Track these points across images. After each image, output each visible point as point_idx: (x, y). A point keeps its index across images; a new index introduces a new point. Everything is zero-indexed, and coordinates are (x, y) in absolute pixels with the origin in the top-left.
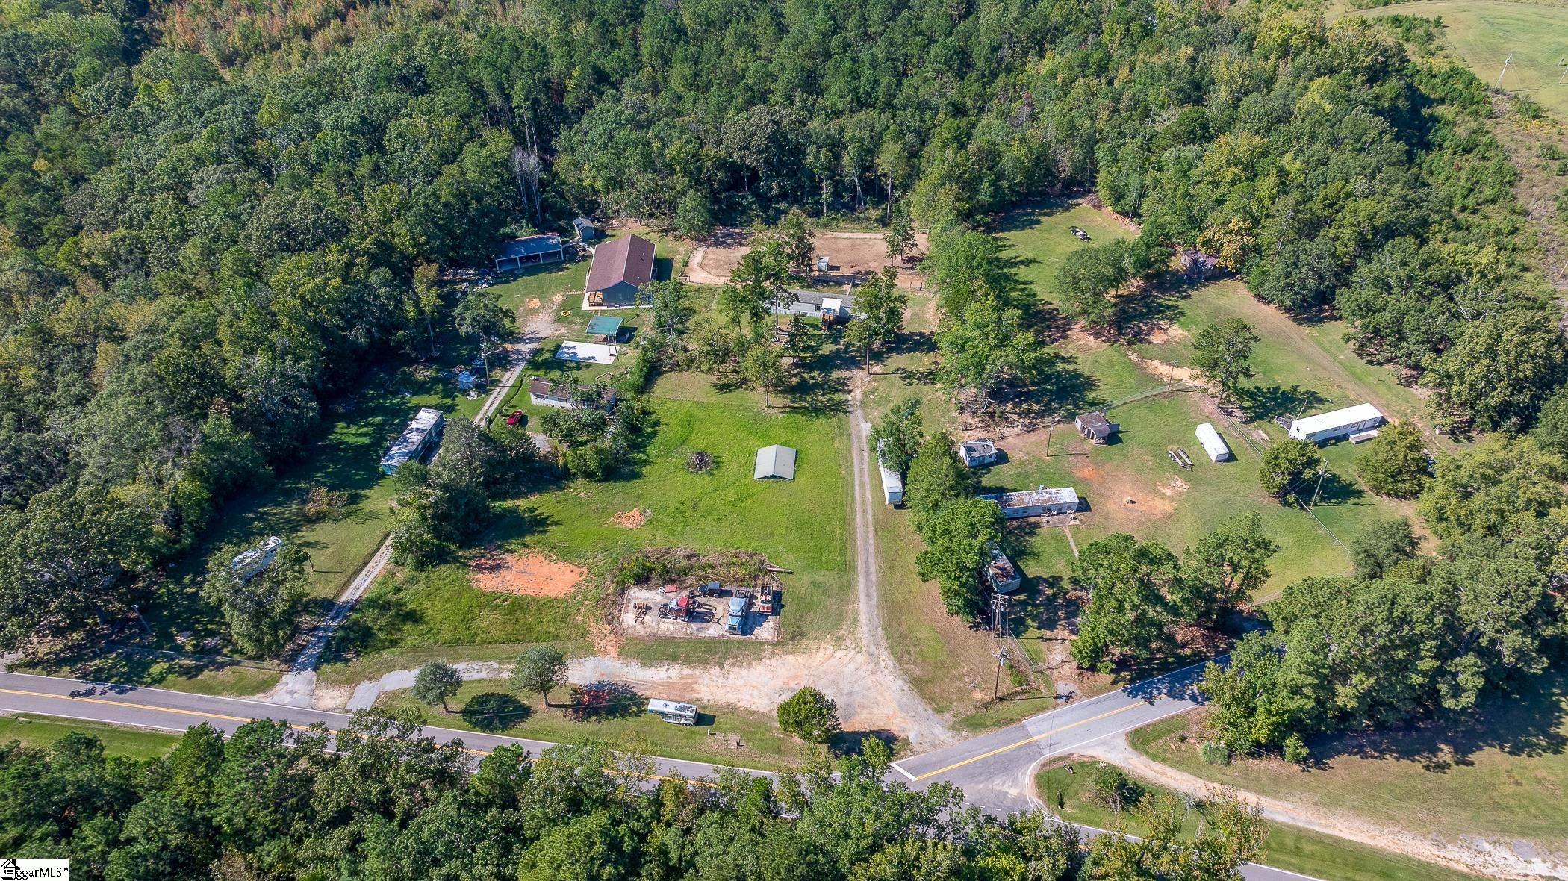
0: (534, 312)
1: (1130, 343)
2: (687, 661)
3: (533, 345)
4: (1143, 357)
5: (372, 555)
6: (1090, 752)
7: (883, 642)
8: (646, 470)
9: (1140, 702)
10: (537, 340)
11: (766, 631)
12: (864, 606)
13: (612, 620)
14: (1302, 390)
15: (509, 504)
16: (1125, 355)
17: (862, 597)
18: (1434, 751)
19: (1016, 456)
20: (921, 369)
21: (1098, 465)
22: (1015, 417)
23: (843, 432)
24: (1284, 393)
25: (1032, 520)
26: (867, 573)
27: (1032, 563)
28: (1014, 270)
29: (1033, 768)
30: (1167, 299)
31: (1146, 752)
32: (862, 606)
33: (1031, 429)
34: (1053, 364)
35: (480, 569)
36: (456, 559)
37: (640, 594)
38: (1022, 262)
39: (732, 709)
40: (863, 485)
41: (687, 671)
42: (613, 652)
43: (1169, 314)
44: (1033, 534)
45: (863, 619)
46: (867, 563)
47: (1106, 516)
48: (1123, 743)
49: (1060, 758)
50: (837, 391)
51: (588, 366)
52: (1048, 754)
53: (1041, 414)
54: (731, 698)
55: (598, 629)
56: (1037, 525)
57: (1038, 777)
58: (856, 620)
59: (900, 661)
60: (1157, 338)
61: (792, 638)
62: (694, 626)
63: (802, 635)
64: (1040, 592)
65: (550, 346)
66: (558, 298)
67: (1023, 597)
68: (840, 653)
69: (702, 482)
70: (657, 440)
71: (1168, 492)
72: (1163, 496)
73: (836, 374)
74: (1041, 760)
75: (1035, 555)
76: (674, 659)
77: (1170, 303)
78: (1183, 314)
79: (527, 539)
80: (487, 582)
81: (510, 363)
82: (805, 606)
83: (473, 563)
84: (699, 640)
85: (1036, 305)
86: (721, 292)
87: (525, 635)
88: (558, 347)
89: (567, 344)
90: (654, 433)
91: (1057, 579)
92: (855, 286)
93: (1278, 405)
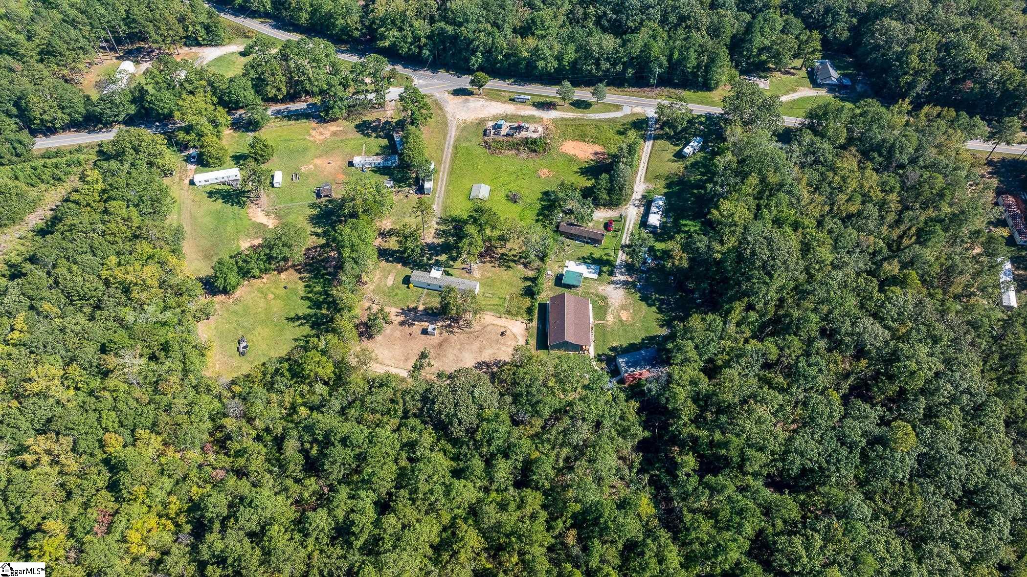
0: (623, 307)
2: (519, 116)
3: (614, 279)
7: (449, 121)
8: (540, 196)
10: (612, 282)
11: (490, 124)
12: (453, 133)
13: (546, 129)
17: (453, 136)
21: (334, 180)
23: (445, 208)
26: (449, 144)
27: (383, 144)
32: (454, 134)
35: (603, 154)
37: (535, 136)
38: (298, 318)
39: (503, 102)
40: (442, 180)
41: (518, 113)
42: (545, 119)
45: (454, 129)
46: (448, 148)
47: (344, 159)
50: (443, 231)
51: (578, 259)
54: (503, 105)
55: (552, 127)
58: (457, 129)
59: (444, 115)
60: (258, 241)
61: (481, 122)
62: (516, 126)
63: (477, 124)
64: (386, 134)
65: (605, 276)
66: (610, 318)
67: (393, 132)
68: (465, 119)
69: (514, 187)
70: (537, 211)
71: (311, 166)
72: (315, 165)
73: (440, 241)
75: (381, 146)
76: (523, 117)
79: (587, 165)
80: (598, 149)
81: (625, 266)
82: (475, 133)
83: (606, 156)
84: (514, 122)
85: (310, 278)
86: (503, 309)
87: (577, 127)
88: (600, 274)
89: (595, 276)
90: (538, 215)
91: (376, 137)
92: (415, 309)
93: (230, 196)
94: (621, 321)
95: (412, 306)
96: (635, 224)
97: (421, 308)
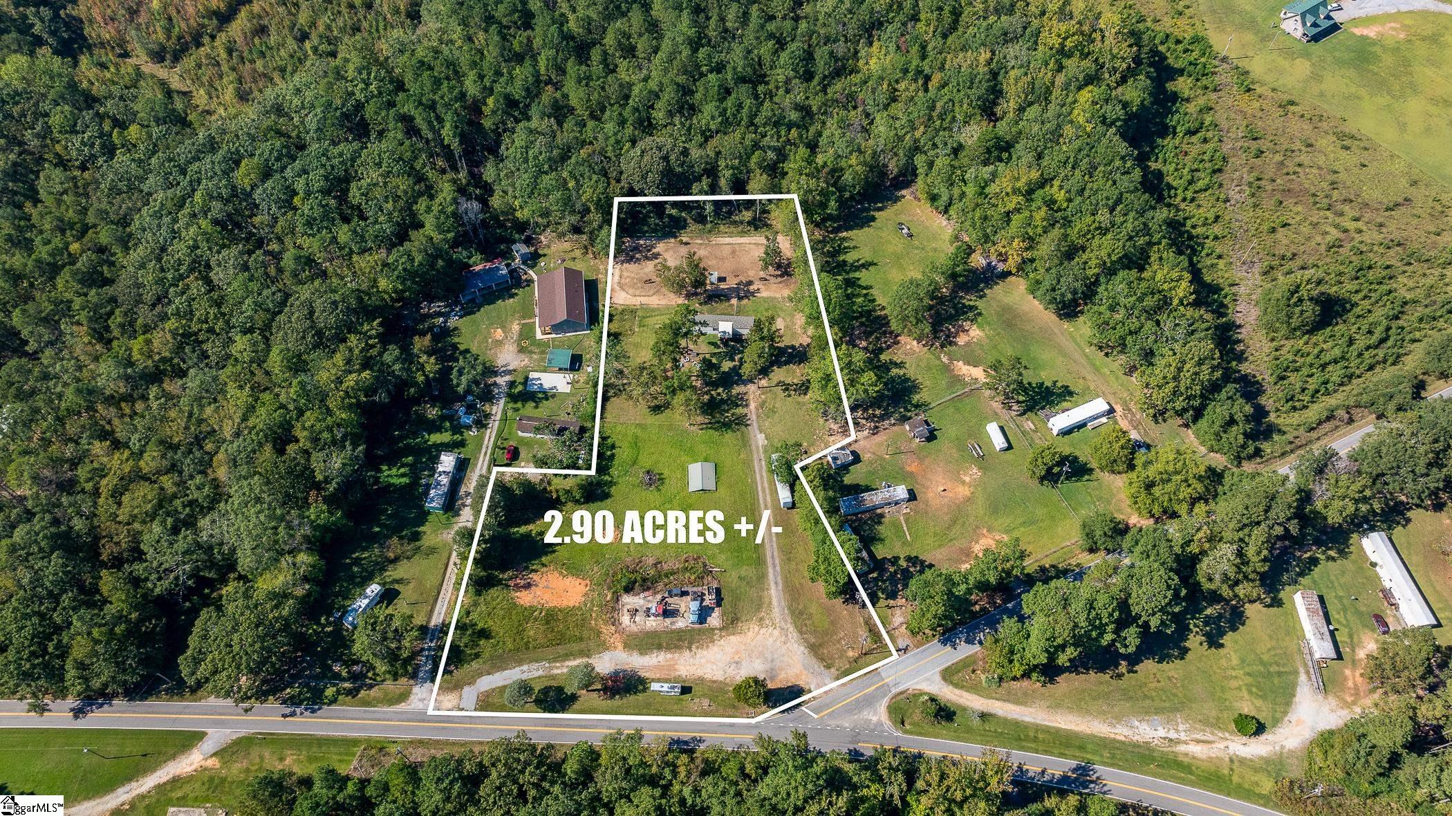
0: (499, 343)
1: (942, 346)
2: (668, 648)
3: (508, 378)
4: (951, 359)
5: (441, 585)
6: (918, 687)
7: (789, 620)
8: (613, 490)
9: (948, 648)
10: (509, 372)
11: (714, 620)
12: (775, 593)
13: (615, 622)
14: (1059, 385)
15: (523, 529)
16: (939, 358)
17: (773, 586)
18: (1117, 665)
19: (866, 457)
20: (795, 381)
21: (921, 460)
22: (864, 422)
23: (745, 443)
24: (1047, 388)
25: (879, 511)
26: (774, 565)
27: (880, 546)
28: (857, 275)
29: (885, 702)
30: (970, 300)
31: (951, 683)
32: (773, 592)
33: (875, 431)
34: (889, 370)
35: (518, 588)
36: (499, 582)
37: (629, 601)
38: (863, 266)
39: (701, 680)
40: (764, 491)
41: (669, 656)
42: (620, 646)
43: (971, 314)
44: (880, 523)
45: (775, 602)
46: (773, 557)
47: (927, 503)
48: (938, 678)
49: (901, 693)
50: (737, 406)
51: (554, 396)
52: (894, 691)
53: (882, 418)
54: (700, 673)
55: (607, 630)
56: (882, 516)
57: (889, 707)
58: (770, 603)
59: (801, 633)
60: (962, 340)
61: (732, 623)
62: (668, 621)
63: (737, 619)
64: (886, 570)
65: (520, 379)
66: (516, 327)
67: (875, 575)
68: (763, 631)
69: (653, 497)
70: (616, 462)
71: (967, 479)
72: (963, 483)
73: (737, 390)
74: (890, 695)
75: (882, 540)
76: (659, 647)
77: (972, 303)
78: (980, 314)
79: (544, 559)
80: (525, 598)
81: (493, 397)
82: (737, 599)
83: (512, 583)
84: (673, 631)
85: (875, 311)
86: (640, 313)
87: (561, 640)
88: (527, 378)
89: (533, 375)
90: (613, 456)
91: (897, 559)
92: (740, 298)
93: (1043, 398)
94: (503, 327)
95: (745, 301)
96: (476, 465)
97: (734, 301)
